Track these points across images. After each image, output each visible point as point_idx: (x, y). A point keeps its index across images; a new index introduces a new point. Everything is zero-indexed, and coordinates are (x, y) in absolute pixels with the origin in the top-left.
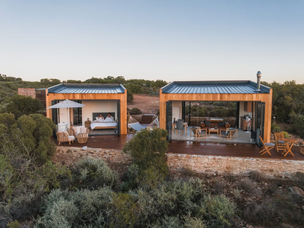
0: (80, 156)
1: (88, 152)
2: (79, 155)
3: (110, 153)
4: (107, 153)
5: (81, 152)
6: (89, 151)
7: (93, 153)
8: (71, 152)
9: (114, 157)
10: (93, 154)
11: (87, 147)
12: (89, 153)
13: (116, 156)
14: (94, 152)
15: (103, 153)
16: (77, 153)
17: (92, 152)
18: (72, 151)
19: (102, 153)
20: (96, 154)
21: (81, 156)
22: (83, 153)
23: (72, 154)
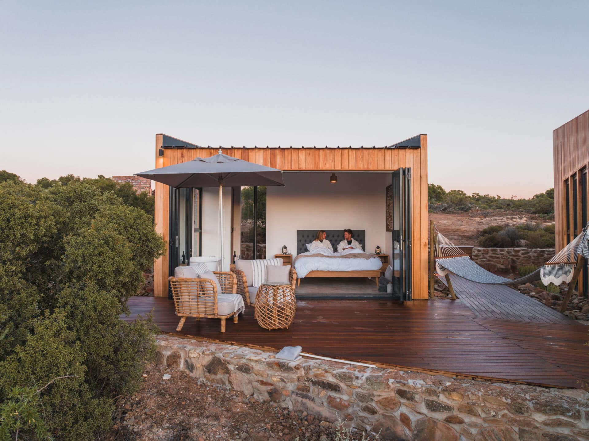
0: (266, 397)
1: (309, 380)
2: (264, 388)
3: (434, 398)
4: (417, 397)
5: (275, 377)
6: (311, 373)
7: (335, 388)
8: (228, 371)
9: (461, 422)
10: (333, 394)
11: (299, 348)
12: (314, 383)
13: (479, 421)
14: (342, 385)
15: (392, 394)
16: (253, 377)
17: (331, 379)
18: (231, 367)
19: (385, 395)
20: (350, 394)
21: (270, 393)
22: (282, 380)
23: (230, 382)
